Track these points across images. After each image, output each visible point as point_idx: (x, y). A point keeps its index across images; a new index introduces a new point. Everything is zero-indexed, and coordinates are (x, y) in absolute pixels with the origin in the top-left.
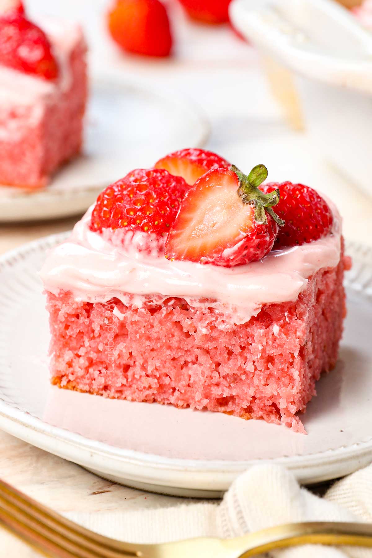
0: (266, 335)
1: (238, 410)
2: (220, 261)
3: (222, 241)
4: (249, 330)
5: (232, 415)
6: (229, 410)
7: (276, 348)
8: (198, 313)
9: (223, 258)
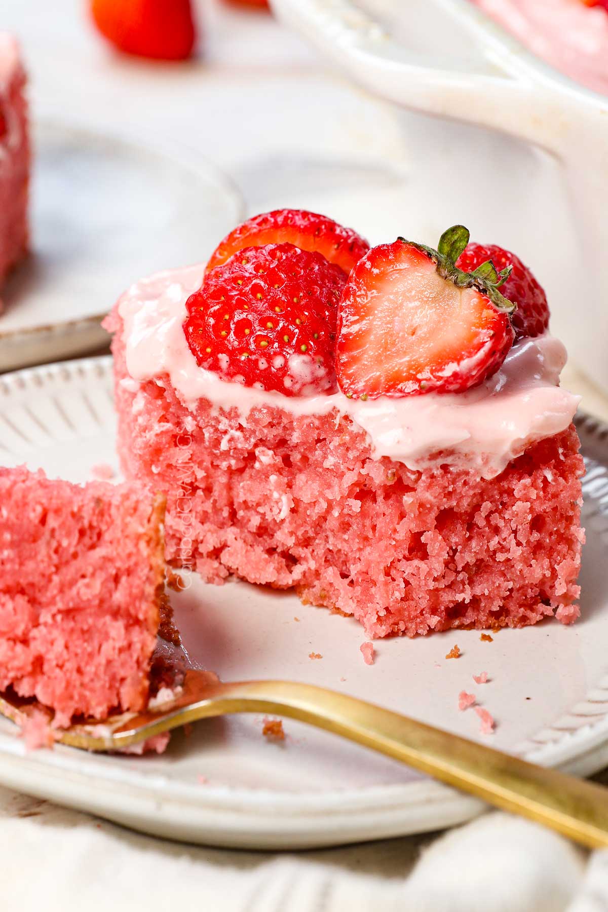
0: (533, 485)
1: (483, 617)
2: (454, 382)
3: (448, 350)
4: (505, 484)
5: (474, 628)
6: (467, 621)
7: (549, 500)
8: (423, 477)
9: (460, 376)
